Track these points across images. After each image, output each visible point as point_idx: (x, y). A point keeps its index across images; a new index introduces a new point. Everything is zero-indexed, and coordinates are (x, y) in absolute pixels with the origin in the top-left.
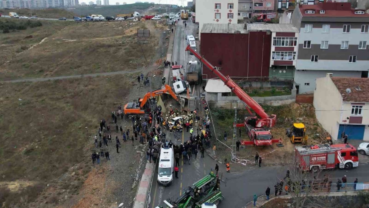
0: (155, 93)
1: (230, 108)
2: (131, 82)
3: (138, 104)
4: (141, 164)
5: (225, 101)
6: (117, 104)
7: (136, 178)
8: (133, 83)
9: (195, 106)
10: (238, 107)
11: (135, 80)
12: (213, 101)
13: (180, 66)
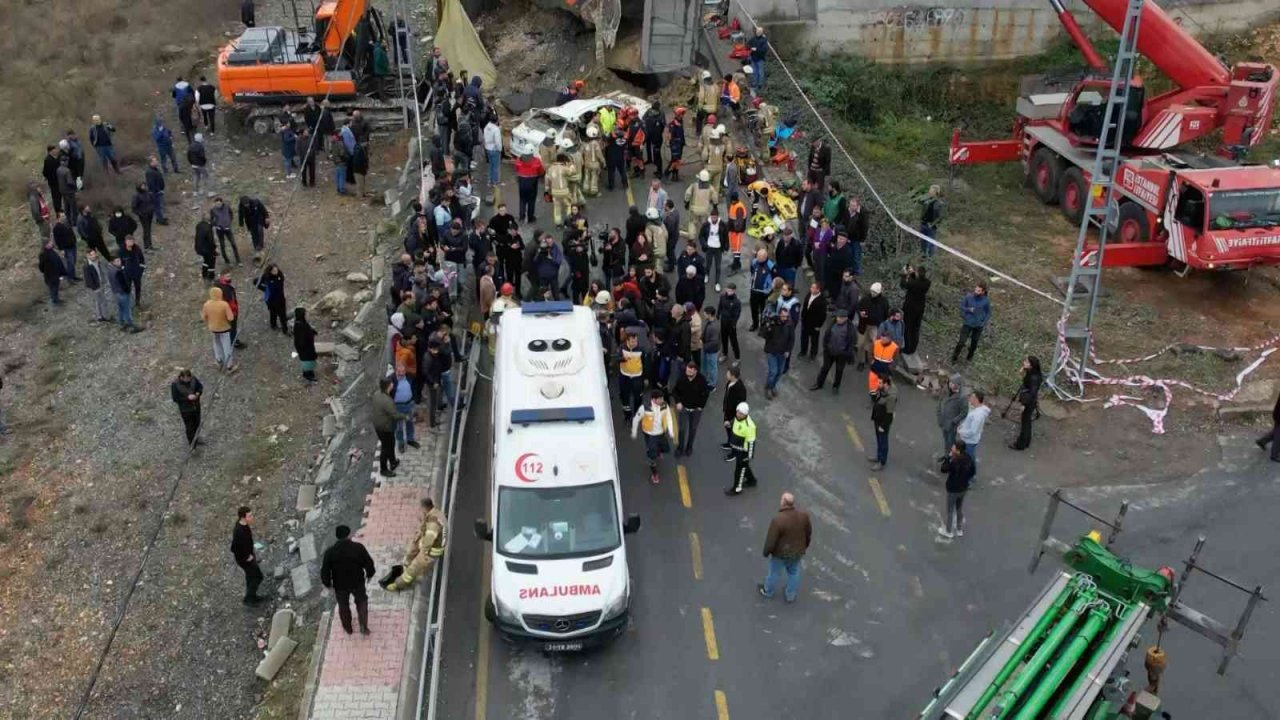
1: (890, 61)
3: (310, 38)
4: (337, 441)
5: (864, 10)
6: (179, 55)
7: (295, 573)
9: (689, 37)
10: (942, 48)
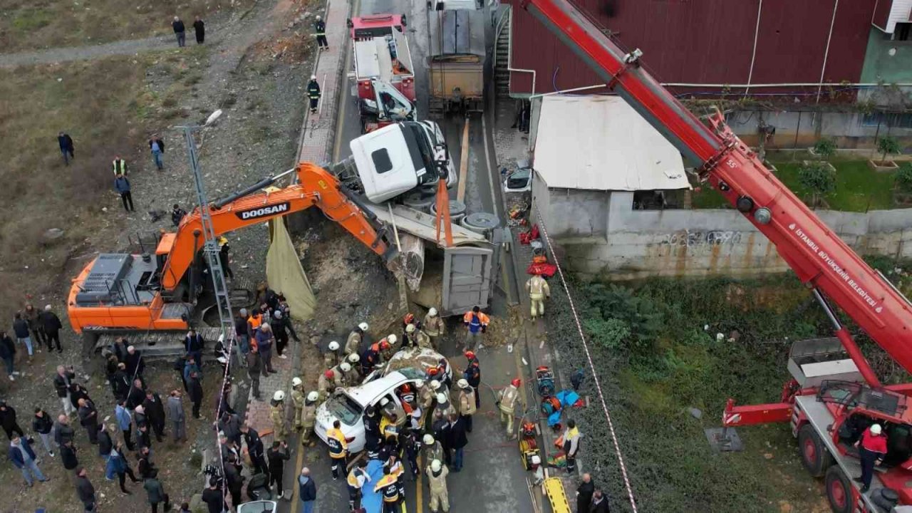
0: (239, 214)
2: (161, 101)
5: (651, 232)
8: (167, 104)
9: (486, 285)
10: (721, 262)
11: (182, 88)
12: (577, 235)
13: (390, 19)
